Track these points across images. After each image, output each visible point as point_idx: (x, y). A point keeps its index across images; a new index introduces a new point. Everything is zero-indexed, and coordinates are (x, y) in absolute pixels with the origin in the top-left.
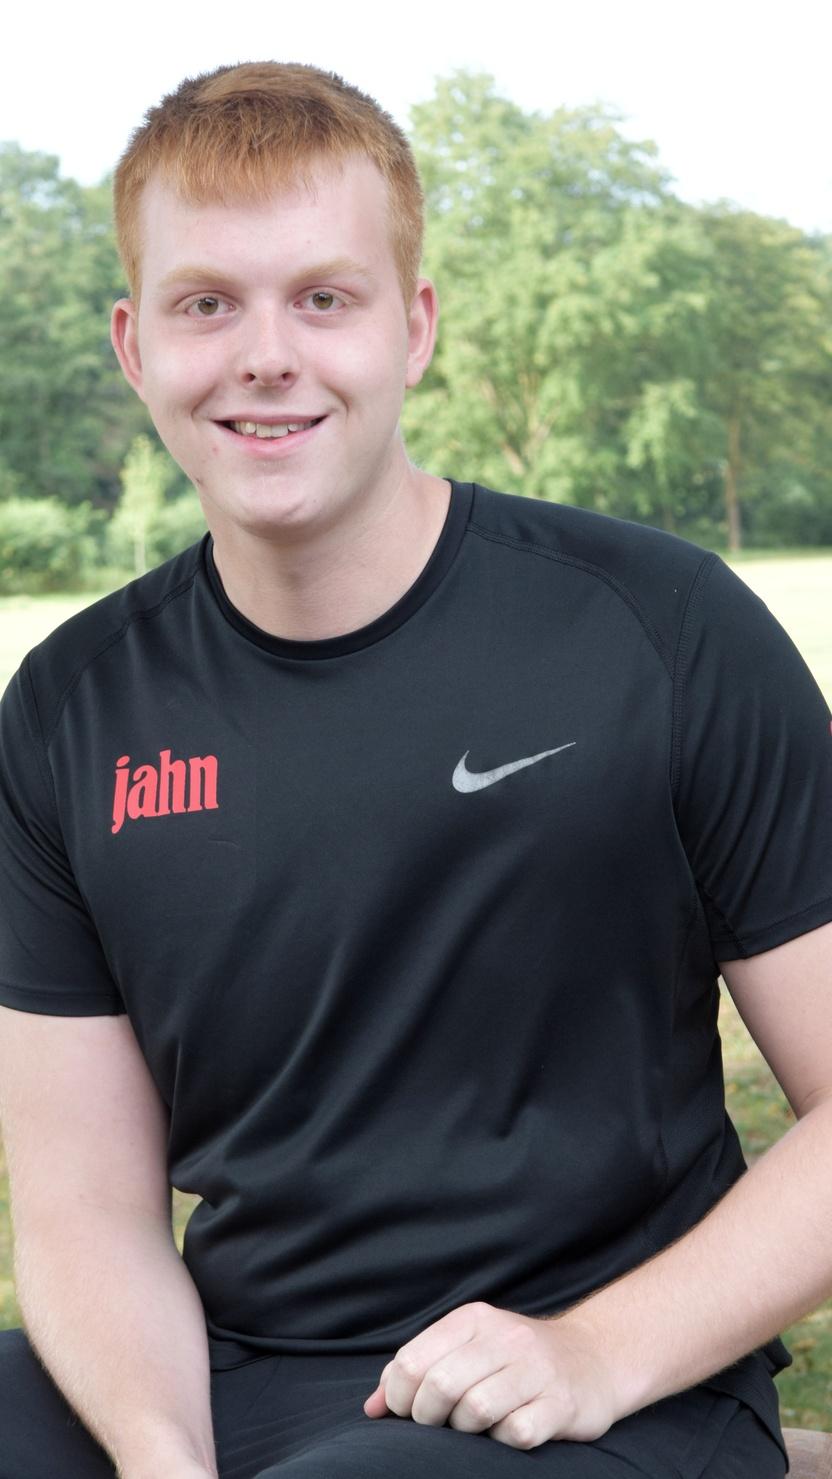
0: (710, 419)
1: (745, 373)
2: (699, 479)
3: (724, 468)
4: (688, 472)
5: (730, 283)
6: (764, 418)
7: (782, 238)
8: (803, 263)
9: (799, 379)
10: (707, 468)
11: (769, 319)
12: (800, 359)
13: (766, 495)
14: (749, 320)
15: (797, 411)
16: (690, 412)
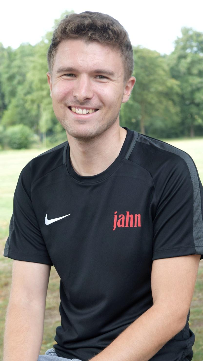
0: (136, 105)
1: (145, 92)
2: (134, 121)
3: (140, 117)
4: (130, 119)
5: (141, 68)
6: (150, 104)
7: (156, 55)
8: (161, 62)
9: (160, 94)
10: (135, 118)
11: (152, 77)
12: (160, 88)
13: (151, 125)
14: (146, 78)
15: (160, 102)
16: (131, 102)
